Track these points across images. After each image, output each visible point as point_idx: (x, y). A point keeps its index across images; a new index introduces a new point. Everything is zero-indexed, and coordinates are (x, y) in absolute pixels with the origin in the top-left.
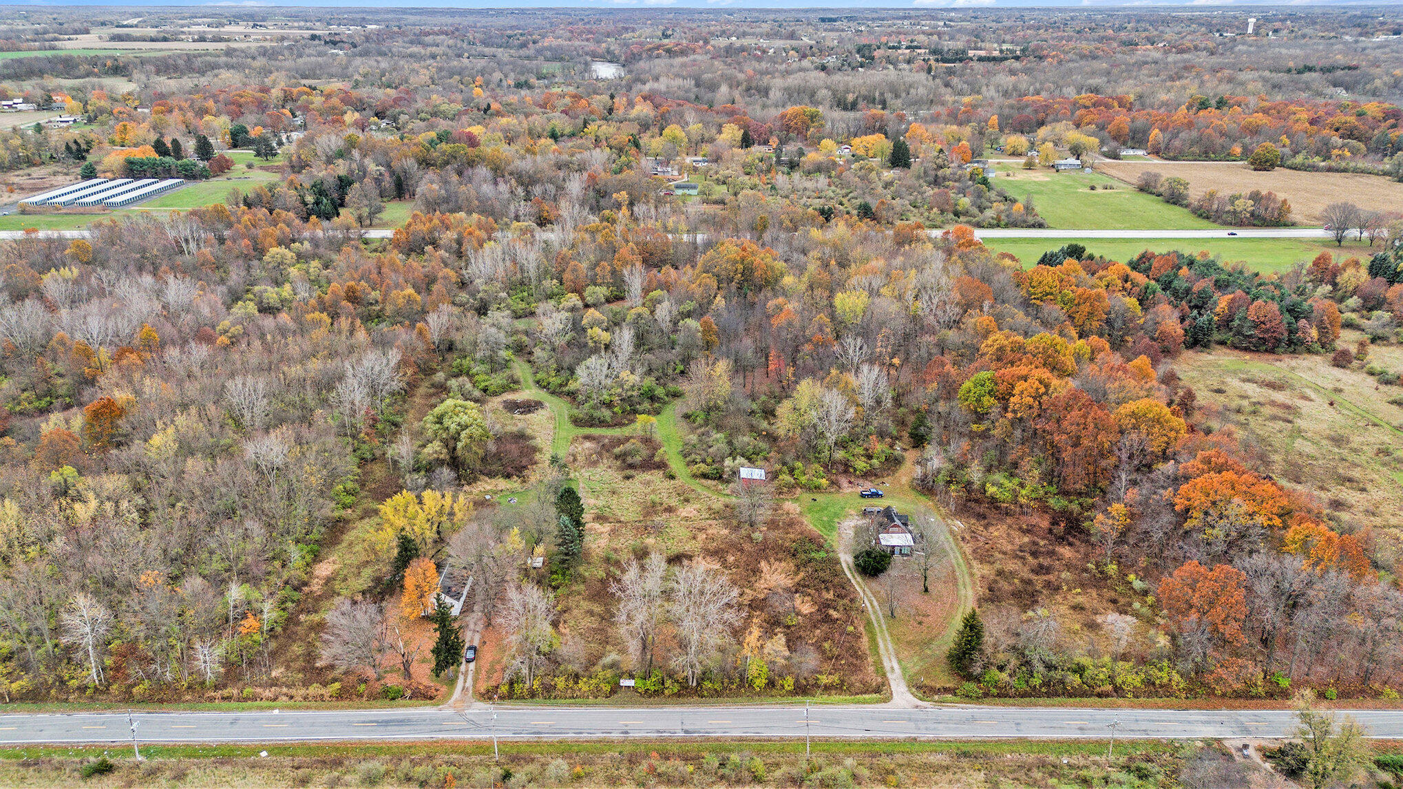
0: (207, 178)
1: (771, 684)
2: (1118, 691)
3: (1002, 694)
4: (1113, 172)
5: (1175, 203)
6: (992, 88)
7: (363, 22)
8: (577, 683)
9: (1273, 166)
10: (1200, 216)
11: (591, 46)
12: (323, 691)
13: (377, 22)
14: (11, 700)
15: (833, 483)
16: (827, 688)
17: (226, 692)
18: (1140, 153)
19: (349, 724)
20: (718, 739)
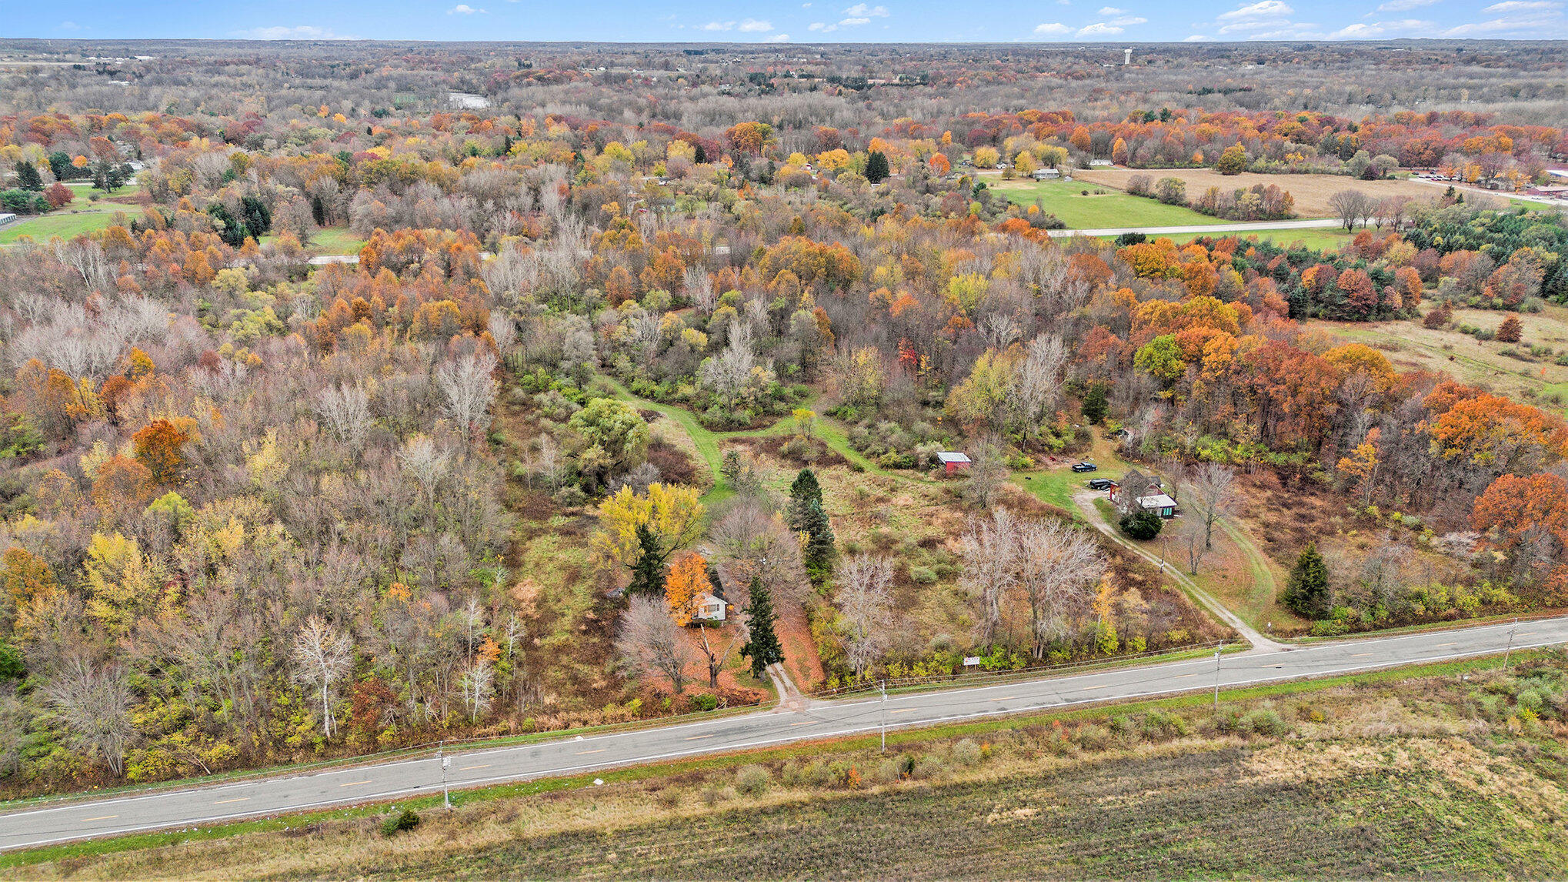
0: (45, 211)
1: (1122, 646)
2: (1463, 614)
3: (1356, 628)
4: (1095, 180)
5: (1173, 204)
6: (917, 110)
7: (127, 53)
8: (911, 668)
9: (1239, 171)
10: (1205, 213)
11: (440, 75)
12: (621, 711)
13: (148, 53)
14: (212, 772)
15: (1038, 461)
16: (1183, 643)
17: (500, 727)
18: (1106, 163)
19: (680, 740)
20: (1105, 703)
